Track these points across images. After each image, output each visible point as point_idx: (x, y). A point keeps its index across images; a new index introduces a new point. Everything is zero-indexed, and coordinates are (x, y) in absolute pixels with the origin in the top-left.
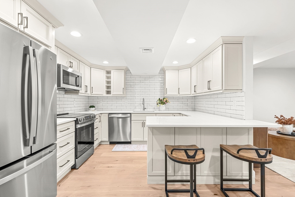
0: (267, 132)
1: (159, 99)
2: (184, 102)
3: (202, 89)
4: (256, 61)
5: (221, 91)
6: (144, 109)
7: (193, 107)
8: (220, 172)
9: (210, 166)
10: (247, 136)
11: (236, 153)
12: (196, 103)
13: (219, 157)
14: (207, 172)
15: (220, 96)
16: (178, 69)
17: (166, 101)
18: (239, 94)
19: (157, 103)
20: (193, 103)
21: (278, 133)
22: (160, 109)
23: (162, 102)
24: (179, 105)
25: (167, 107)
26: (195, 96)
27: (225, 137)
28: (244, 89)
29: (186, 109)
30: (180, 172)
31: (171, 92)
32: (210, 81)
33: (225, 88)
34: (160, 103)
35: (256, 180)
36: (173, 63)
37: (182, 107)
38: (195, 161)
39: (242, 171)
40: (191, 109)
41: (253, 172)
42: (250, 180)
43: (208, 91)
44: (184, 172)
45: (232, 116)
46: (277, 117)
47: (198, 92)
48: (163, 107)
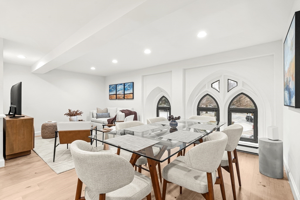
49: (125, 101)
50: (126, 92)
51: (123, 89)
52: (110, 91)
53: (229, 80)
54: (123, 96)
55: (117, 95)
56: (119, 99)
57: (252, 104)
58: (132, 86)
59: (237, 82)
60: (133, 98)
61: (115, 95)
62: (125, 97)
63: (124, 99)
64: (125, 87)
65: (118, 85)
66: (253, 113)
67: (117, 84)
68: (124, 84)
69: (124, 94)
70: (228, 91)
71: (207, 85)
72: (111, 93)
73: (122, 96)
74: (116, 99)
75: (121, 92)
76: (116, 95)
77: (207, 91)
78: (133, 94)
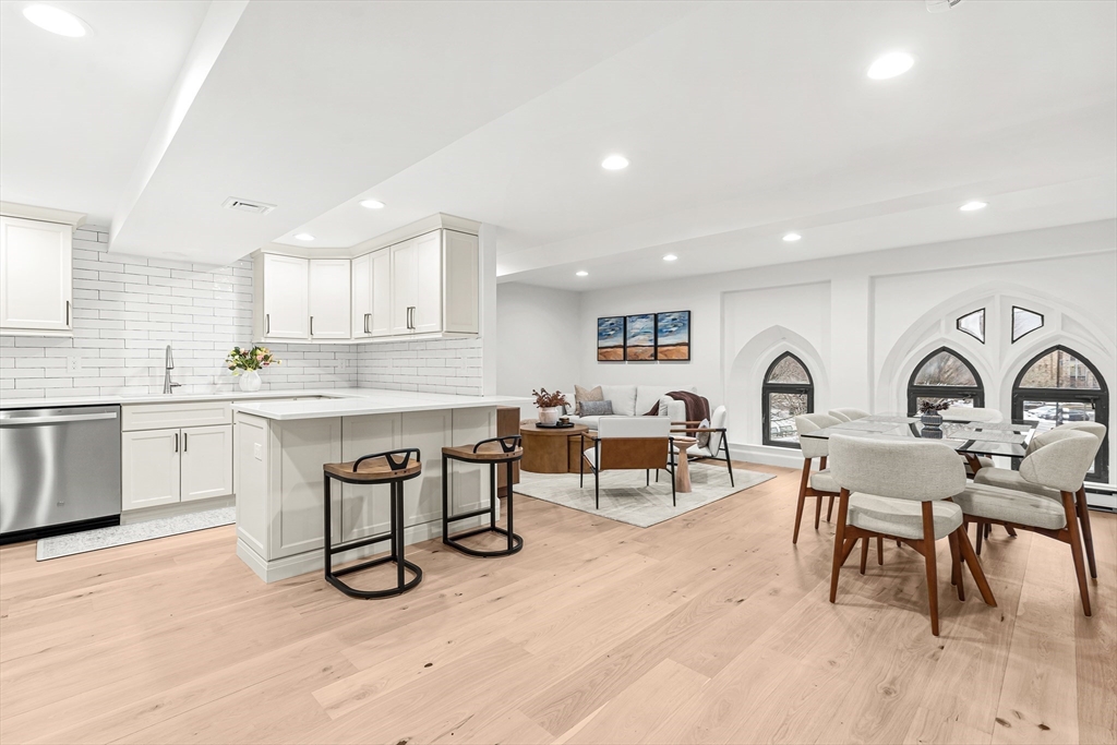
0: (518, 427)
1: (237, 351)
2: (323, 363)
3: (389, 327)
4: (502, 271)
5: (439, 336)
6: (170, 386)
7: (354, 377)
8: (441, 511)
9: (421, 502)
10: (487, 428)
11: (472, 453)
12: (361, 363)
13: (438, 478)
14: (414, 517)
15: (431, 345)
16: (309, 256)
17: (266, 358)
18: (472, 341)
19: (231, 364)
20: (353, 363)
21: (539, 426)
22: (242, 387)
23: (248, 360)
24: (307, 371)
25: (266, 379)
26: (357, 345)
27: (449, 432)
28: (482, 333)
29: (332, 384)
30: (355, 530)
31: (284, 327)
32: (412, 308)
33: (447, 327)
34: (238, 365)
35: (501, 515)
36: (297, 237)
37: (316, 378)
38: (407, 474)
39: (479, 499)
40: (346, 384)
41: (497, 500)
42: (492, 510)
43: (408, 331)
44: (366, 528)
45: (459, 390)
46: (536, 394)
47: (375, 332)
48: (251, 379)
49: (658, 366)
50: (661, 341)
51: (653, 331)
52: (600, 335)
53: (1016, 310)
54: (653, 352)
55: (628, 350)
56: (636, 359)
57: (1090, 376)
58: (687, 322)
59: (1042, 316)
60: (689, 359)
61: (622, 350)
62: (660, 356)
63: (656, 359)
64: (659, 324)
65: (634, 318)
66: (1095, 400)
67: (630, 316)
68: (656, 315)
69: (656, 346)
70: (1013, 342)
71: (943, 323)
72: (604, 343)
73: (646, 351)
74: (625, 360)
75: (645, 340)
76: (625, 347)
77: (944, 340)
78: (688, 345)
